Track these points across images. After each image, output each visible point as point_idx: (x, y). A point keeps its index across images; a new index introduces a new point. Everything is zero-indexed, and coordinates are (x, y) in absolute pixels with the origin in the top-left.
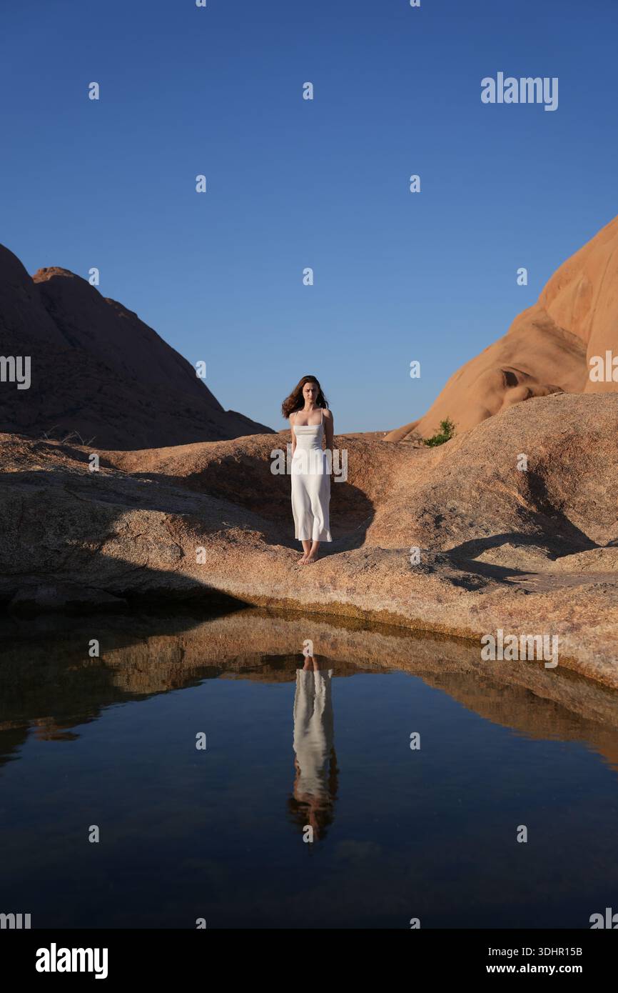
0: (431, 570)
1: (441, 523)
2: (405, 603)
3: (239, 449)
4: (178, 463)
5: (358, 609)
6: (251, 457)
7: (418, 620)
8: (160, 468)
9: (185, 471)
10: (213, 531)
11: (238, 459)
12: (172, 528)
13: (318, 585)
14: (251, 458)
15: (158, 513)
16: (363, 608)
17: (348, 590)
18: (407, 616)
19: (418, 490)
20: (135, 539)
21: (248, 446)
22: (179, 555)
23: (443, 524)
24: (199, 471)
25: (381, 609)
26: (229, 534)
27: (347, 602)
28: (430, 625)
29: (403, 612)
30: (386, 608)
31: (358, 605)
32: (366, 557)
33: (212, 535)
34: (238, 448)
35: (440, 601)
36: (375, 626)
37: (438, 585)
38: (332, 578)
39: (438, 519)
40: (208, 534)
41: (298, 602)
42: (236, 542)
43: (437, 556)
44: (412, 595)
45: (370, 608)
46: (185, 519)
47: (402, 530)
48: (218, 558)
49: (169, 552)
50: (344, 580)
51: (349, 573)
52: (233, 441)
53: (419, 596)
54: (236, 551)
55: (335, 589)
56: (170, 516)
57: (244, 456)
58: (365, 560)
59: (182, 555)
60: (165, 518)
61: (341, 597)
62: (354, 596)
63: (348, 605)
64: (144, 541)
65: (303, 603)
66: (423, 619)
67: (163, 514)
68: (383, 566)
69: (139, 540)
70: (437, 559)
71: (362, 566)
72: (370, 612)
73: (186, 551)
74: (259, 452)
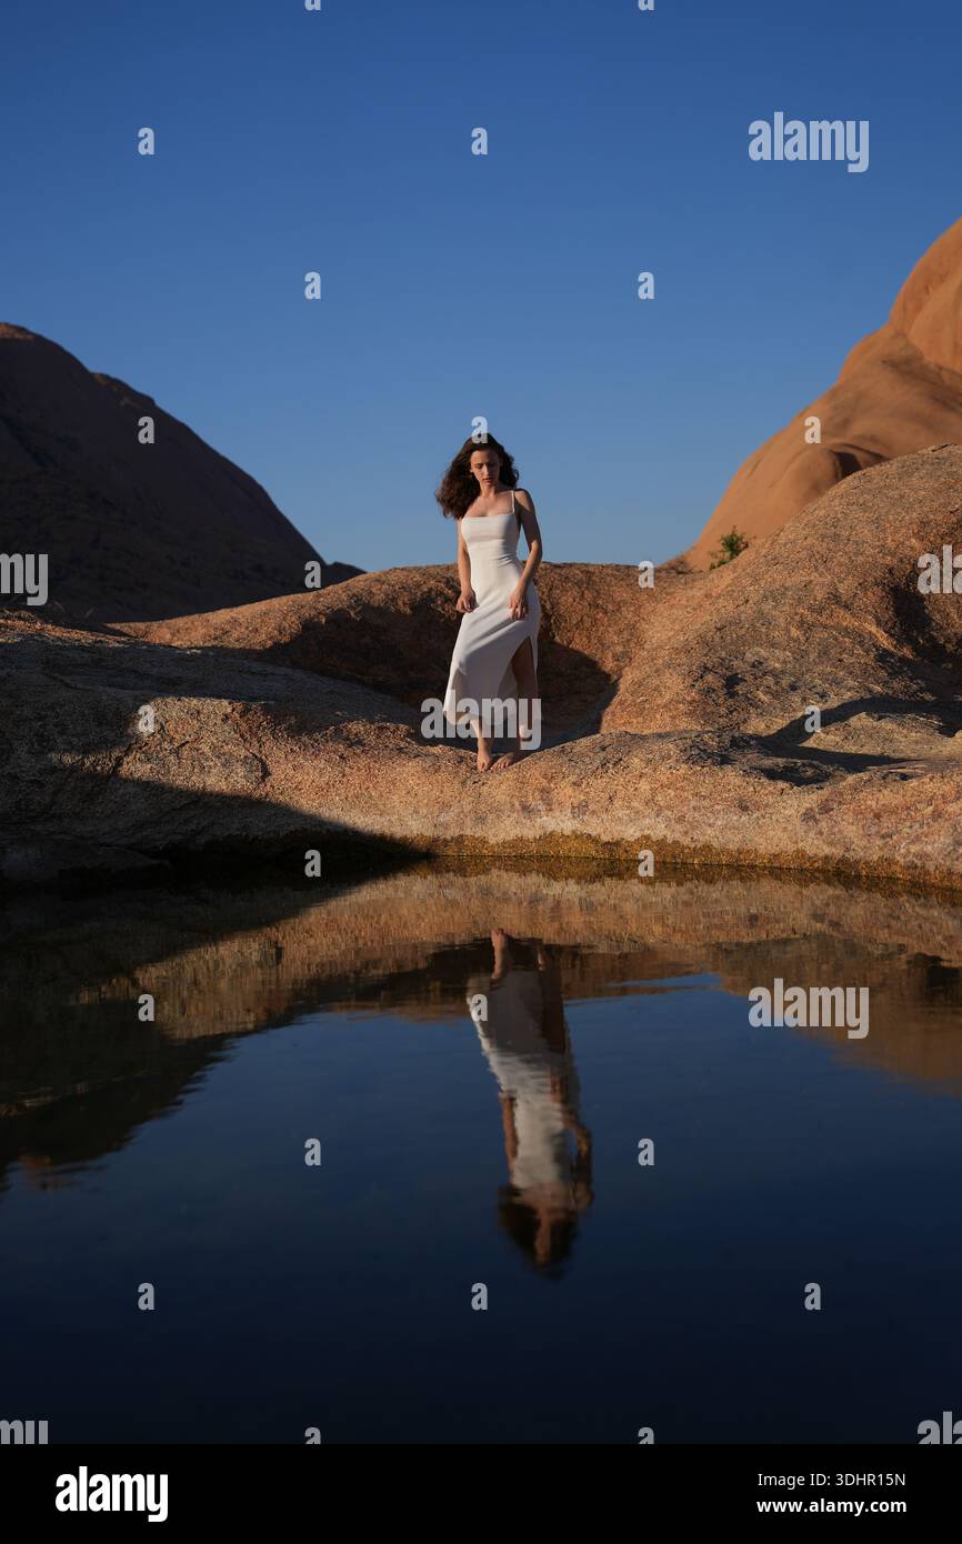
0: (725, 760)
1: (738, 688)
2: (681, 819)
3: (357, 598)
4: (247, 628)
5: (595, 840)
6: (379, 608)
7: (708, 847)
8: (216, 639)
9: (261, 640)
10: (320, 728)
11: (356, 614)
12: (244, 726)
13: (517, 804)
14: (380, 611)
15: (216, 702)
16: (605, 838)
17: (573, 808)
18: (686, 841)
19: (691, 636)
20: (177, 752)
21: (374, 590)
22: (261, 774)
23: (740, 689)
24: (285, 639)
25: (638, 835)
26: (349, 731)
27: (573, 832)
28: (729, 853)
29: (677, 836)
30: (646, 832)
31: (594, 834)
32: (603, 749)
33: (317, 736)
34: (354, 595)
35: (745, 809)
36: (628, 869)
37: (738, 781)
38: (543, 790)
39: (732, 682)
40: (310, 734)
41: (484, 841)
42: (364, 745)
43: (733, 737)
44: (693, 803)
45: (617, 837)
46: (266, 710)
47: (665, 706)
48: (330, 773)
49: (241, 771)
50: (565, 792)
51: (573, 778)
52: (345, 583)
53: (706, 803)
54: (363, 761)
55: (551, 810)
56: (239, 706)
57: (367, 607)
58: (602, 754)
59: (266, 773)
60: (229, 710)
61: (561, 823)
62: (586, 818)
63: (577, 837)
64: (195, 753)
65: (492, 841)
66: (716, 845)
67: (225, 703)
68: (636, 760)
69: (185, 752)
70: (735, 743)
71: (597, 763)
72: (617, 844)
73: (271, 767)
74: (394, 599)
